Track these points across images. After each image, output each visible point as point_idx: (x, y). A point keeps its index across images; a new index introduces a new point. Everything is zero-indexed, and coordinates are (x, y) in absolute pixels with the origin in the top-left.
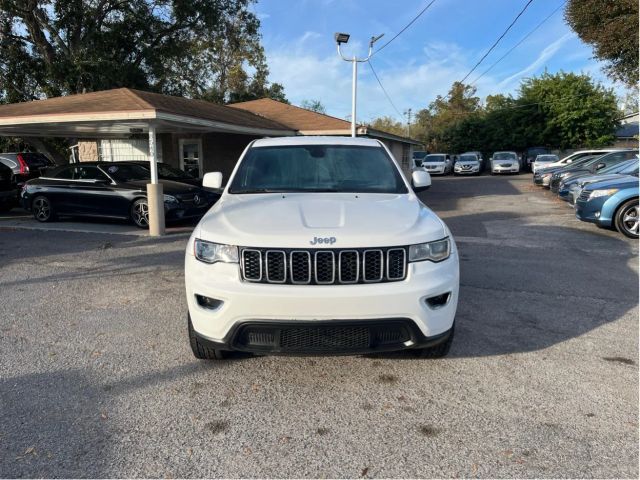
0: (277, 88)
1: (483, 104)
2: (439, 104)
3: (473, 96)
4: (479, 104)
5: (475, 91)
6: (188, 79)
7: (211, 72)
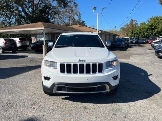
0: (83, 22)
1: (139, 25)
2: (127, 25)
3: (136, 23)
4: (138, 25)
5: (137, 21)
6: (61, 20)
7: (66, 18)
